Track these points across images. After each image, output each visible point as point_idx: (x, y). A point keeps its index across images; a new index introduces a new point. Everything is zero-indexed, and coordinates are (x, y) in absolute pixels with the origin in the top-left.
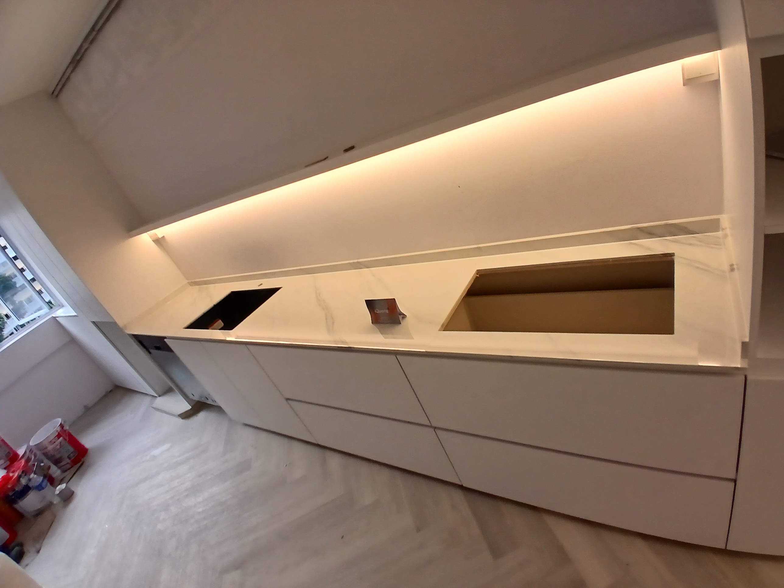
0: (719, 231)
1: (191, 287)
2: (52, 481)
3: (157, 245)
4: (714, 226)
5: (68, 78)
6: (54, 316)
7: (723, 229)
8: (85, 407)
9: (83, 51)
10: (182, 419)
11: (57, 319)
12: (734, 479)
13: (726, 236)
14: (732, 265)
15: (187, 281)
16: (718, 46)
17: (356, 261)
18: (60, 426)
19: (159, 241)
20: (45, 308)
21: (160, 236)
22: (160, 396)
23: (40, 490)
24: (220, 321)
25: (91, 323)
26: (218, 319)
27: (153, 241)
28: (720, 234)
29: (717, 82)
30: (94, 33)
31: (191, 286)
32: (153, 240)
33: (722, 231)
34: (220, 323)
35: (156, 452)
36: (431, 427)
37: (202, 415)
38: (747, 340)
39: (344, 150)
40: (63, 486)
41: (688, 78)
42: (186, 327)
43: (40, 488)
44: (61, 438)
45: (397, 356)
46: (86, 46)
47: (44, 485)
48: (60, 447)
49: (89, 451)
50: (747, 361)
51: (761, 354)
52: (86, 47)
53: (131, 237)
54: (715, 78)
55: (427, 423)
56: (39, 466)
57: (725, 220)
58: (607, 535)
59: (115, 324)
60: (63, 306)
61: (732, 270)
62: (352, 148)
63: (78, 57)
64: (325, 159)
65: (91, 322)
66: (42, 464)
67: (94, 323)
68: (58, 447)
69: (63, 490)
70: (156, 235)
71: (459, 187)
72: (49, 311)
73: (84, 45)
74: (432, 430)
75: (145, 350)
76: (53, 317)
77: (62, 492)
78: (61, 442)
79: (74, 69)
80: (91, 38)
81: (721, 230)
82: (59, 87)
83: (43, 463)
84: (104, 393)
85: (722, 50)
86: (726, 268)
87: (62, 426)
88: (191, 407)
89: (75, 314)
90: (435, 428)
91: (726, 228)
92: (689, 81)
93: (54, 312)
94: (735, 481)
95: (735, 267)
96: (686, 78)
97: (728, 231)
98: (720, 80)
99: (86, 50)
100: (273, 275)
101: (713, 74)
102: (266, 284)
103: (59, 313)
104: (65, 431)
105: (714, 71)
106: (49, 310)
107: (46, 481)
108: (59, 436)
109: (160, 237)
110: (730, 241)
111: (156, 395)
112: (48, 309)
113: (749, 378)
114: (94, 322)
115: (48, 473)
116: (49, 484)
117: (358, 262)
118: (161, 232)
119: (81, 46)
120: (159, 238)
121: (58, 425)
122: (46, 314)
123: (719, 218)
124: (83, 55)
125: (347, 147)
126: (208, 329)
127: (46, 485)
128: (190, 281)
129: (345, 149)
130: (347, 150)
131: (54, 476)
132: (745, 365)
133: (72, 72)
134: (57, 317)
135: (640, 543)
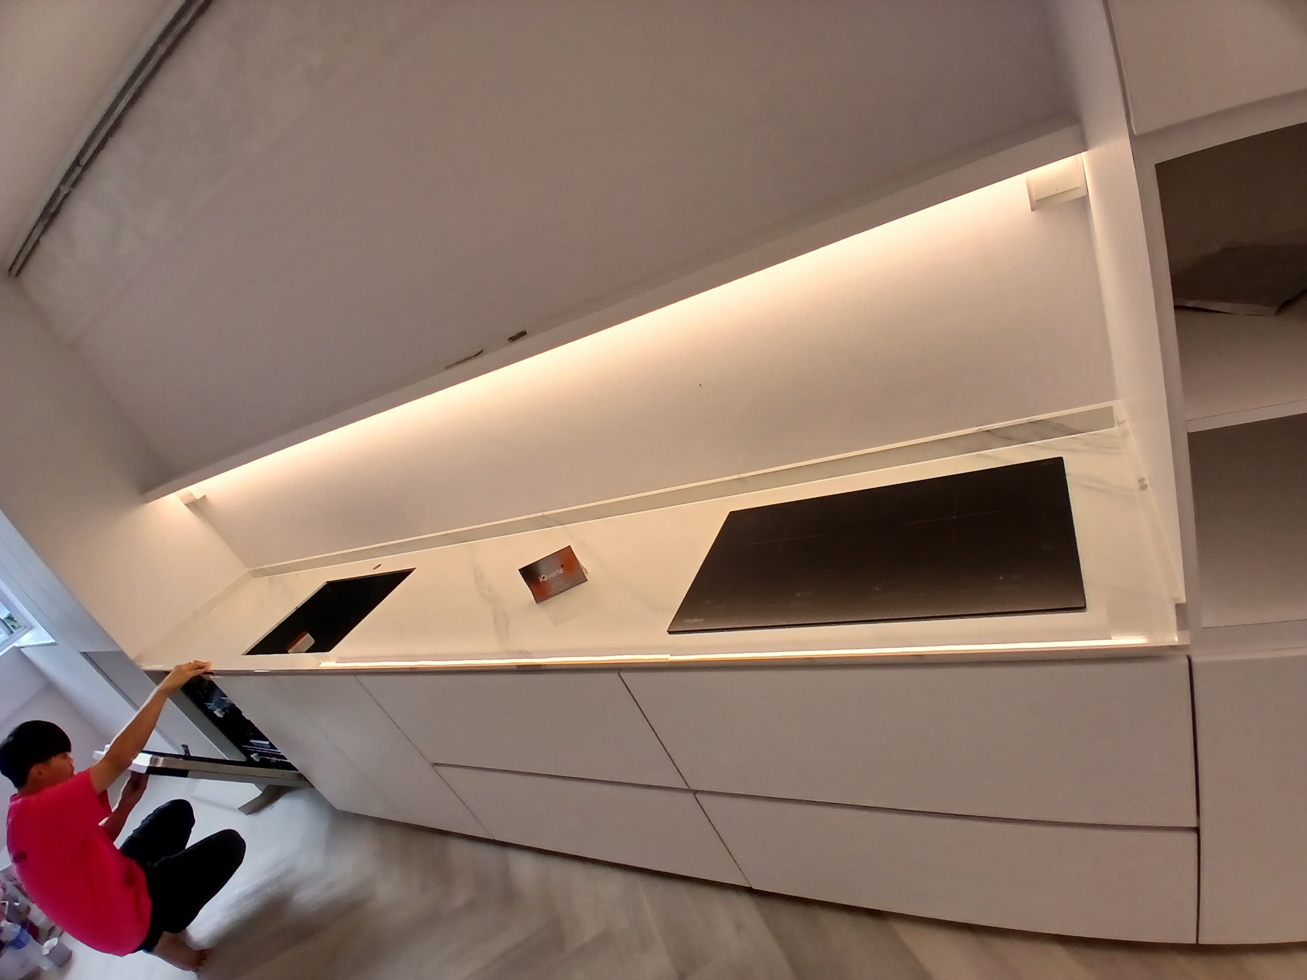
0: (1114, 427)
1: (254, 579)
2: (34, 932)
3: (192, 513)
4: (1106, 418)
5: (37, 242)
6: (16, 645)
7: (1120, 424)
9: (59, 199)
10: (247, 815)
11: (22, 649)
12: (1194, 828)
13: (1125, 434)
14: (1141, 480)
15: (248, 570)
16: (1083, 146)
17: (540, 514)
19: (195, 506)
21: (198, 496)
23: (19, 948)
24: (308, 634)
25: (80, 655)
26: (304, 632)
27: (186, 505)
28: (1115, 430)
29: (1084, 201)
30: (78, 170)
31: (254, 577)
32: (186, 503)
33: (1119, 425)
34: (308, 640)
36: (689, 790)
37: (282, 804)
38: (1183, 600)
39: (509, 339)
40: (53, 942)
41: (1038, 199)
42: (247, 652)
43: (18, 943)
45: (621, 674)
46: (64, 191)
47: (23, 939)
50: (1187, 633)
51: (1207, 621)
52: (66, 192)
53: (148, 502)
54: (1080, 194)
55: (681, 784)
56: (12, 908)
57: (1121, 407)
58: (1000, 946)
59: (121, 655)
60: (32, 628)
61: (1143, 487)
62: (523, 334)
63: (53, 210)
64: (479, 353)
65: (81, 653)
66: (17, 904)
67: (85, 655)
69: (54, 948)
70: (192, 494)
71: (700, 385)
72: (8, 637)
73: (62, 187)
74: (690, 796)
76: (14, 646)
77: (53, 951)
79: (46, 227)
80: (74, 176)
81: (1116, 424)
82: (21, 260)
83: (17, 902)
85: (1089, 151)
86: (1134, 485)
88: (261, 792)
89: (52, 641)
90: (696, 792)
91: (1125, 421)
92: (1039, 204)
93: (18, 638)
94: (1197, 830)
95: (1147, 482)
96: (1035, 199)
97: (1128, 426)
98: (1089, 197)
99: (66, 196)
100: (400, 548)
101: (1077, 188)
102: (388, 565)
103: (27, 640)
105: (1079, 183)
106: (8, 635)
107: (26, 932)
109: (198, 498)
110: (1133, 441)
112: (6, 634)
113: (1194, 660)
114: (84, 652)
115: (27, 919)
116: (31, 937)
117: (543, 516)
118: (197, 490)
119: (57, 192)
120: (196, 499)
122: (5, 643)
123: (1111, 406)
124: (61, 204)
125: (513, 334)
126: (287, 652)
127: (28, 940)
128: (253, 569)
129: (510, 337)
130: (513, 339)
131: (38, 923)
132: (1187, 642)
133: (43, 233)
134: (22, 647)
135: (1058, 952)
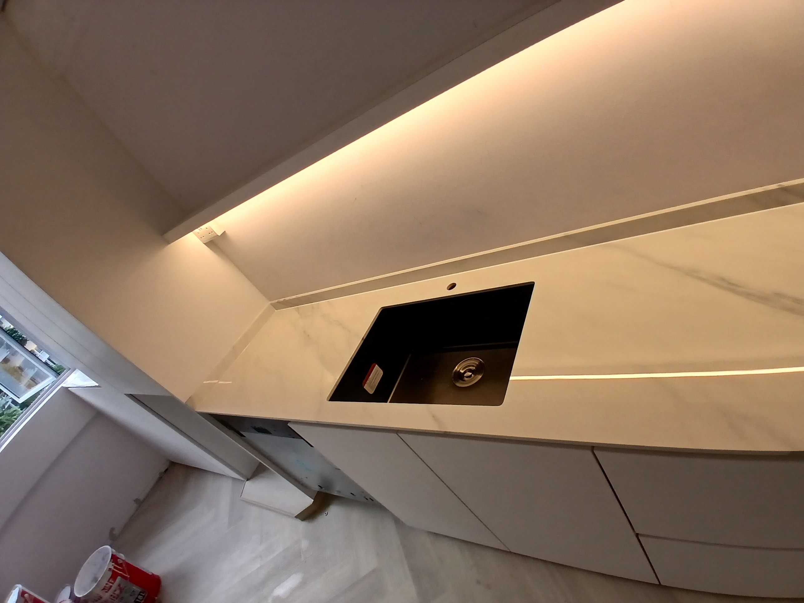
1: (276, 311)
3: (211, 249)
6: (64, 385)
8: (137, 501)
10: (302, 521)
11: (71, 389)
15: (270, 302)
18: (112, 560)
19: (216, 244)
20: (48, 377)
21: (218, 233)
22: (248, 480)
25: (125, 396)
27: (205, 243)
31: (278, 309)
32: (206, 241)
35: (281, 591)
44: (119, 578)
48: (121, 592)
49: (162, 580)
53: (168, 242)
65: (126, 394)
67: (131, 395)
68: (118, 592)
70: (212, 231)
72: (55, 379)
75: (230, 432)
76: (64, 387)
78: (119, 585)
84: (158, 476)
87: (114, 558)
88: (313, 500)
89: (95, 384)
93: (64, 380)
104: (121, 565)
108: (114, 576)
109: (218, 235)
111: (244, 480)
112: (54, 377)
120: (215, 236)
121: (109, 560)
122: (53, 385)
128: (274, 302)
134: (70, 387)
